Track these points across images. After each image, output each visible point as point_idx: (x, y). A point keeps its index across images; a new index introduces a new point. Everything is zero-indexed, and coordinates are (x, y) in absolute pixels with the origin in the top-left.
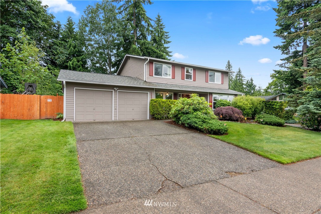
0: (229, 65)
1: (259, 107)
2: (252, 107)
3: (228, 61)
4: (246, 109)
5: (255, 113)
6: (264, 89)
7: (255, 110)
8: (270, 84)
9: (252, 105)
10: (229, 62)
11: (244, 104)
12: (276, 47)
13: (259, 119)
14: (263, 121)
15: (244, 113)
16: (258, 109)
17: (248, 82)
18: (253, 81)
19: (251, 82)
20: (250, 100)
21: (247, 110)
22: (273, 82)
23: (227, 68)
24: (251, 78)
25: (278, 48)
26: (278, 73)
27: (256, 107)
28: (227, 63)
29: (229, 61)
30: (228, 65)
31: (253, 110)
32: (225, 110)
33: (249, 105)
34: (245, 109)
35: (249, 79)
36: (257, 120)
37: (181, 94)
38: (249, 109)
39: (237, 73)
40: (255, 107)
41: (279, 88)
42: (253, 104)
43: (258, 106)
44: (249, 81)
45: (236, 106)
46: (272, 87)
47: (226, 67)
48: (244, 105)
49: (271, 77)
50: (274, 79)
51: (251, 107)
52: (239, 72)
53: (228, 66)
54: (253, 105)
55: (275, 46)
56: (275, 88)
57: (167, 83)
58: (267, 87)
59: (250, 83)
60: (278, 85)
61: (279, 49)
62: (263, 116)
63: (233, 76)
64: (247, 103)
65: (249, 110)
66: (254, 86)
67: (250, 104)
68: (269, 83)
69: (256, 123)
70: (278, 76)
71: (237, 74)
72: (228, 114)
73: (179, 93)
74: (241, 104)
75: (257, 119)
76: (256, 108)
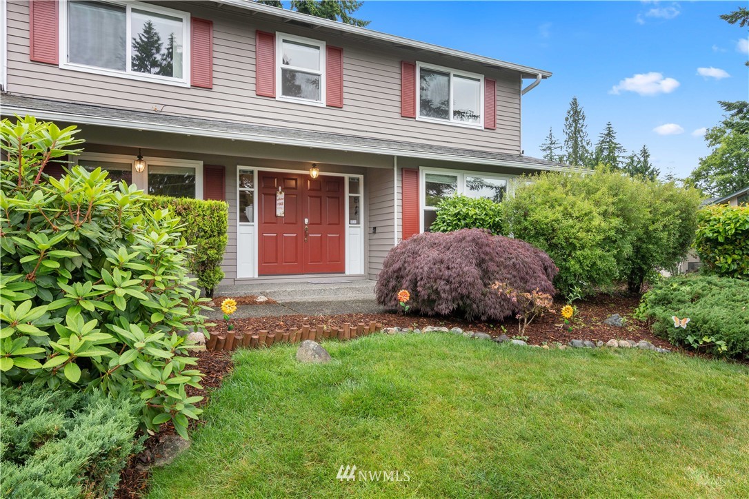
0: (576, 113)
1: (664, 235)
2: (618, 231)
3: (571, 100)
4: (583, 247)
5: (641, 269)
6: (684, 177)
7: (637, 250)
8: (703, 162)
9: (616, 222)
10: (575, 103)
11: (567, 215)
12: (732, 17)
13: (659, 310)
14: (694, 329)
15: (567, 269)
16: (657, 242)
17: (633, 161)
18: (648, 156)
19: (642, 159)
20: (611, 188)
21: (587, 252)
22: (715, 154)
23: (571, 120)
24: (642, 149)
25: (737, 18)
26: (740, 111)
27: (647, 232)
28: (569, 107)
29: (575, 99)
30: (572, 113)
31: (628, 250)
32: (434, 254)
33: (597, 221)
34: (574, 248)
35: (638, 152)
36: (652, 318)
37: (256, 169)
38: (600, 245)
39: (602, 139)
40: (641, 232)
41: (735, 174)
42: (624, 213)
43: (659, 226)
44: (635, 159)
45: (526, 229)
46: (712, 173)
47: (567, 119)
48: (571, 222)
49: (707, 139)
50: (718, 146)
51: (612, 233)
52: (609, 134)
53: (573, 115)
54: (627, 220)
55: (729, 14)
56: (723, 173)
57: (159, 108)
58: (694, 173)
59: (639, 162)
60: (731, 164)
61: (743, 24)
62: (687, 288)
63: (588, 144)
64: (586, 206)
65: (599, 251)
66: (653, 171)
67: (605, 214)
68: (701, 159)
69: (643, 343)
70: (738, 123)
71: (603, 142)
72: (448, 282)
73: (239, 167)
74: (552, 217)
75: (649, 311)
76: (649, 236)
